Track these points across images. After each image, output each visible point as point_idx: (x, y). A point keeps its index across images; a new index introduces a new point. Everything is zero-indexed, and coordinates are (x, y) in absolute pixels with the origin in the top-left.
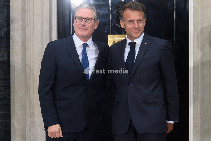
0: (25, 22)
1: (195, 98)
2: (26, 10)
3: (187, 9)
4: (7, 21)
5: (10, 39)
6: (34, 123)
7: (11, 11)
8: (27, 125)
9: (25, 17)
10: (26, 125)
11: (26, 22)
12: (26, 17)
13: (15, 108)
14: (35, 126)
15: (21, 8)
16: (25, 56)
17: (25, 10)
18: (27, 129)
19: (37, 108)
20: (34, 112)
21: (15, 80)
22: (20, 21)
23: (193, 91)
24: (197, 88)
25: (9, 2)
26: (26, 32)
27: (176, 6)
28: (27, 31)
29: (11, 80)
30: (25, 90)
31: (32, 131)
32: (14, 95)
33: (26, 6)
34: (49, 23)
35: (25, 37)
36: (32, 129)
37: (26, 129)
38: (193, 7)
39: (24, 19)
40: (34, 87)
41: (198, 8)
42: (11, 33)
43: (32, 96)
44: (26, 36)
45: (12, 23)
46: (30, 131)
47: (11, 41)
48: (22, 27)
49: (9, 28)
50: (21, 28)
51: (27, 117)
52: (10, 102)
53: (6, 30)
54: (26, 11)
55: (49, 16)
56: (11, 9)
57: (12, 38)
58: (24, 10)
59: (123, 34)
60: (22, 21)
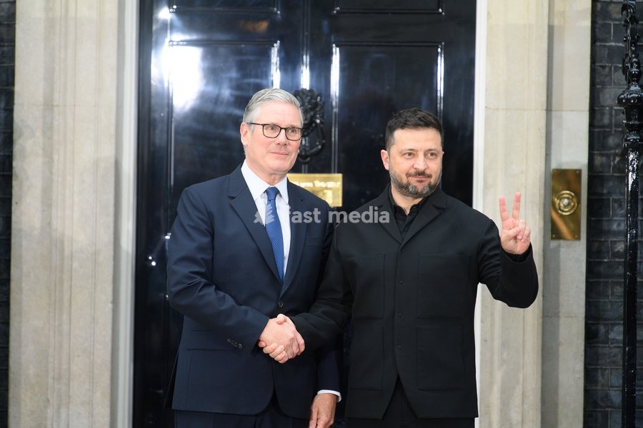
0: (52, 136)
1: (485, 341)
2: (55, 104)
3: (471, 113)
4: (4, 133)
5: (14, 178)
6: (69, 397)
7: (16, 108)
8: (51, 401)
9: (52, 123)
10: (48, 400)
11: (56, 137)
12: (56, 123)
13: (20, 358)
14: (71, 404)
15: (41, 99)
16: (50, 224)
17: (52, 106)
18: (50, 412)
19: (78, 356)
20: (69, 368)
21: (23, 285)
22: (39, 134)
23: (482, 322)
24: (492, 314)
25: (13, 84)
26: (53, 161)
27: (442, 105)
28: (56, 157)
29: (13, 285)
30: (49, 312)
31: (63, 416)
32: (20, 322)
33: (56, 95)
34: (113, 141)
35: (51, 173)
36: (63, 411)
37: (48, 411)
38: (486, 107)
39: (48, 129)
40: (73, 303)
41: (497, 109)
42: (14, 164)
43: (65, 327)
44: (54, 171)
45: (19, 137)
46: (59, 417)
47: (14, 183)
48: (44, 149)
49: (12, 152)
50: (40, 152)
51: (50, 381)
52: (7, 342)
53: (4, 156)
54: (56, 109)
55: (113, 121)
56: (16, 101)
57: (17, 177)
58: (49, 105)
59: (305, 173)
60: (44, 133)
